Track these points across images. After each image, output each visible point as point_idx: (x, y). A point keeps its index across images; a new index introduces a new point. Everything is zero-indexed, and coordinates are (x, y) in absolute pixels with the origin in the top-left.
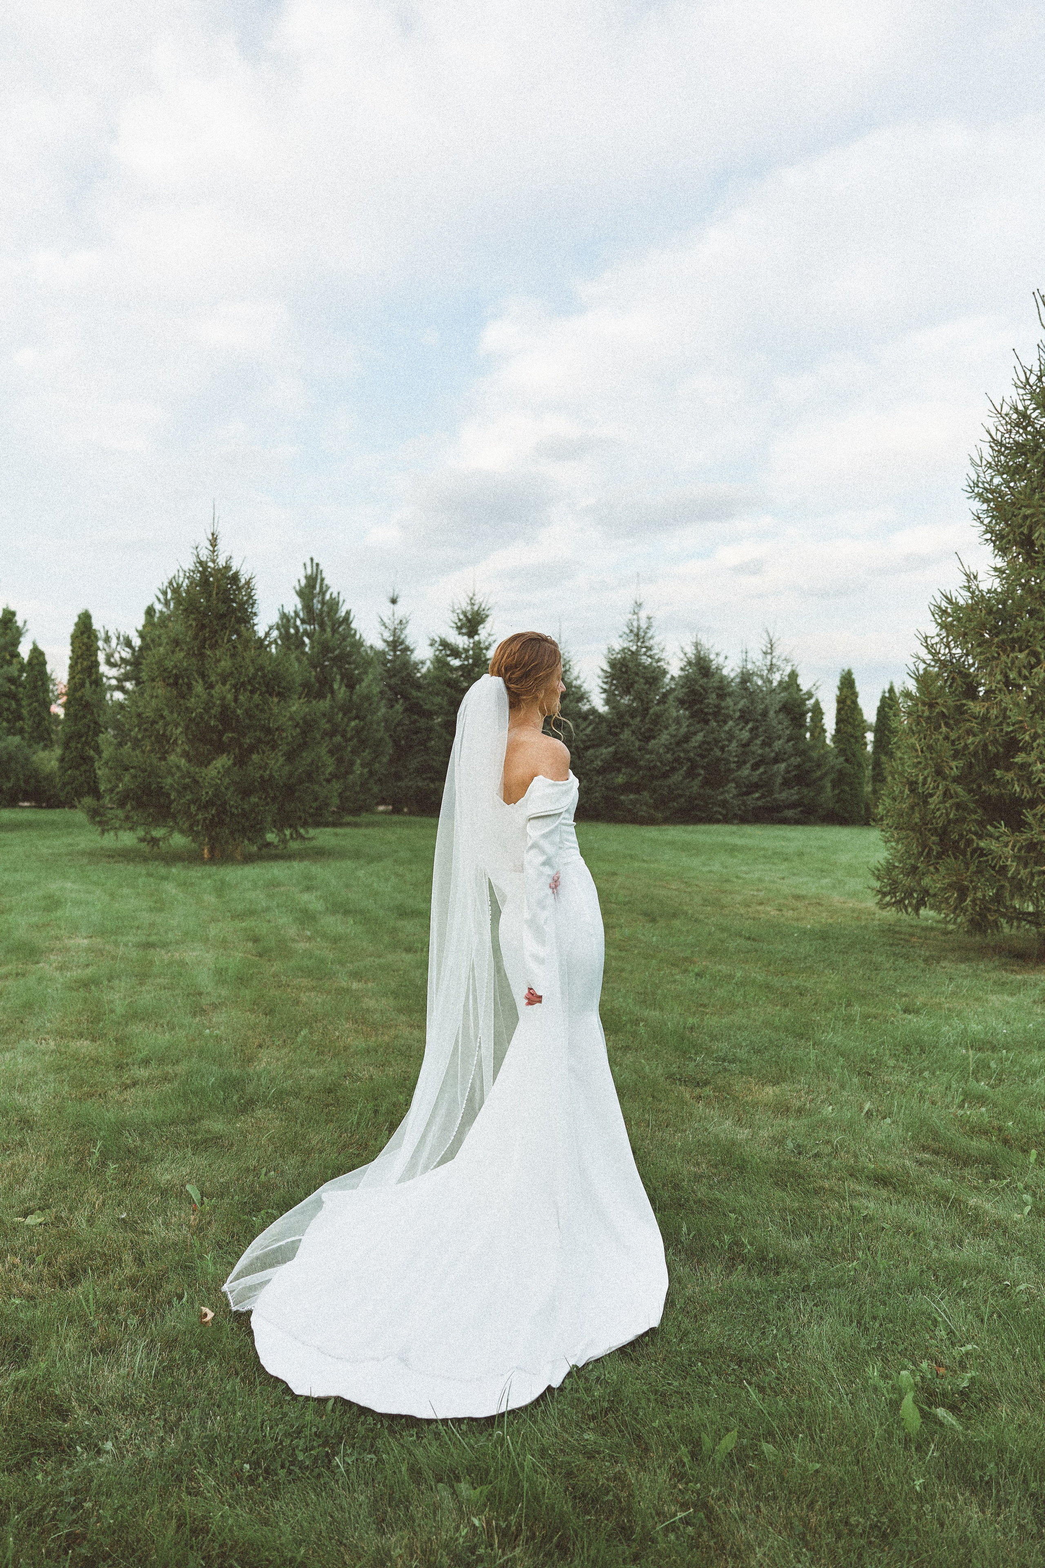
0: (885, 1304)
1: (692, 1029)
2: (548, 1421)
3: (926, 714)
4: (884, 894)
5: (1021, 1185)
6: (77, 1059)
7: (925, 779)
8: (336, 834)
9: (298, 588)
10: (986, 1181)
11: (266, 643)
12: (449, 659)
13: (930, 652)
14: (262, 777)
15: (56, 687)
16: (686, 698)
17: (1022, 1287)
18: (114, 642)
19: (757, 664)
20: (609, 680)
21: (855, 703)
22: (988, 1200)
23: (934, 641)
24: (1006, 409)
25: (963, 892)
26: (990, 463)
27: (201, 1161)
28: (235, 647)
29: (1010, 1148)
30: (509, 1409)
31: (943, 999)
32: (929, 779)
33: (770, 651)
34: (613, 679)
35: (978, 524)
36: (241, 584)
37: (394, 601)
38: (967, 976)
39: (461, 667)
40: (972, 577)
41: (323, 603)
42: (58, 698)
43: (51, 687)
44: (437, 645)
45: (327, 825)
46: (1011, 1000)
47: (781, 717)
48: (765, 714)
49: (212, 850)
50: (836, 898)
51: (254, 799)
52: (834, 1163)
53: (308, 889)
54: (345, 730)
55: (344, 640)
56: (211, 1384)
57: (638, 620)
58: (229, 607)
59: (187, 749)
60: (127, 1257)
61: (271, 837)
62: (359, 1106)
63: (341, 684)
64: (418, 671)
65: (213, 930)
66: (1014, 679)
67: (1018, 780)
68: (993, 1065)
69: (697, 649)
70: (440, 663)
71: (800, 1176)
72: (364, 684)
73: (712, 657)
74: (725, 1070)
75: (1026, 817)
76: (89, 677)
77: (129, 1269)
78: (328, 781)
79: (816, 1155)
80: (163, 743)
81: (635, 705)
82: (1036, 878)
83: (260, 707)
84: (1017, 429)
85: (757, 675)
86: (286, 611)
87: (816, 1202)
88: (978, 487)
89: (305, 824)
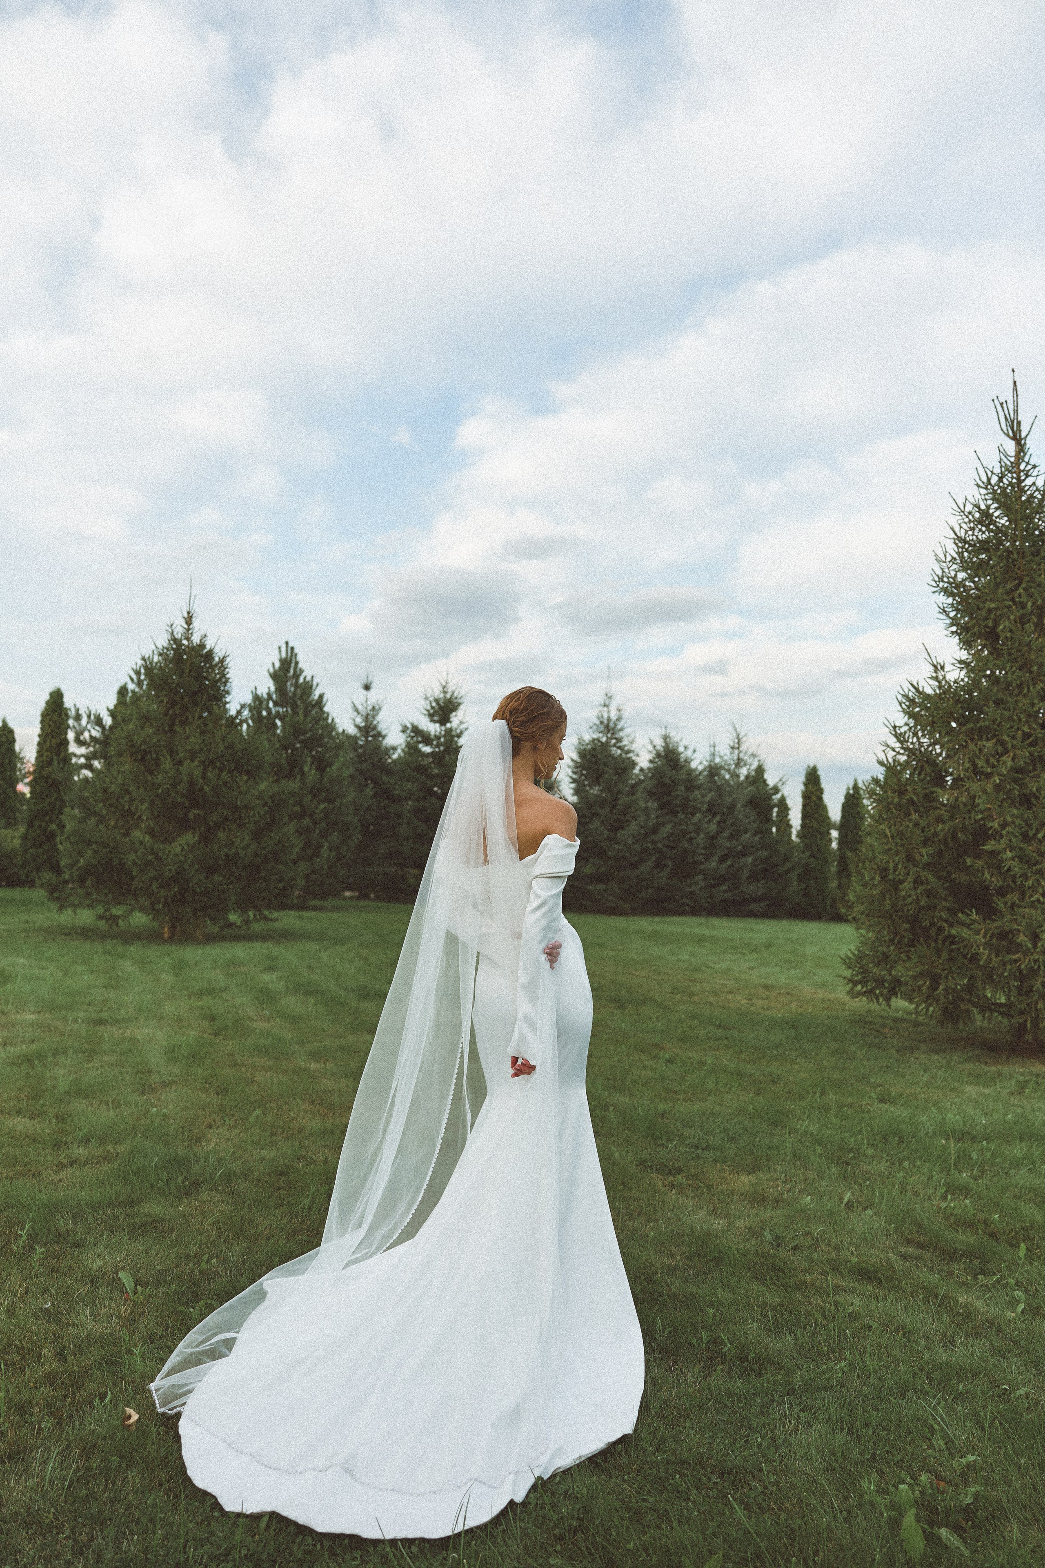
0: (877, 1410)
1: (663, 1115)
2: (509, 1542)
3: (896, 800)
4: (855, 984)
5: (1012, 1281)
6: (12, 1137)
7: (896, 866)
8: (301, 917)
9: (272, 670)
10: (975, 1277)
11: (238, 721)
12: (420, 746)
13: (899, 740)
14: (227, 855)
15: (24, 766)
16: (654, 790)
17: (1021, 1392)
18: (84, 722)
19: (725, 758)
20: (579, 770)
21: (820, 799)
22: (979, 1298)
23: (902, 730)
24: (969, 508)
25: (935, 981)
26: (955, 559)
27: (139, 1247)
28: (206, 725)
29: (997, 1240)
30: (466, 1528)
31: (919, 1089)
32: (900, 866)
33: (736, 746)
34: (583, 769)
35: (945, 617)
36: (214, 663)
37: (367, 687)
38: (942, 1067)
39: (432, 754)
40: (939, 667)
41: (296, 686)
42: (25, 776)
43: (19, 765)
44: (408, 732)
45: (291, 907)
46: (986, 1091)
47: (748, 810)
48: (732, 807)
49: (173, 928)
50: (807, 990)
51: (217, 878)
52: (815, 1256)
53: (269, 969)
54: (313, 813)
55: (317, 722)
56: (130, 1497)
57: (608, 712)
58: (200, 685)
59: (152, 825)
60: (48, 1352)
61: (233, 917)
62: (313, 1188)
63: (311, 765)
64: (390, 757)
65: (168, 1008)
66: (982, 767)
67: (989, 868)
68: (974, 1155)
69: (666, 742)
70: (412, 749)
71: (780, 1270)
72: (334, 767)
73: (681, 749)
74: (698, 1157)
75: (997, 904)
76: (58, 754)
77: (50, 1364)
78: (295, 862)
79: (795, 1248)
80: (128, 817)
81: (604, 795)
82: (1008, 967)
83: (229, 785)
84: (980, 526)
85: (724, 769)
86: (259, 692)
87: (798, 1296)
88: (943, 581)
89: (269, 907)
